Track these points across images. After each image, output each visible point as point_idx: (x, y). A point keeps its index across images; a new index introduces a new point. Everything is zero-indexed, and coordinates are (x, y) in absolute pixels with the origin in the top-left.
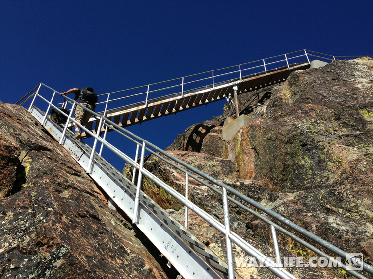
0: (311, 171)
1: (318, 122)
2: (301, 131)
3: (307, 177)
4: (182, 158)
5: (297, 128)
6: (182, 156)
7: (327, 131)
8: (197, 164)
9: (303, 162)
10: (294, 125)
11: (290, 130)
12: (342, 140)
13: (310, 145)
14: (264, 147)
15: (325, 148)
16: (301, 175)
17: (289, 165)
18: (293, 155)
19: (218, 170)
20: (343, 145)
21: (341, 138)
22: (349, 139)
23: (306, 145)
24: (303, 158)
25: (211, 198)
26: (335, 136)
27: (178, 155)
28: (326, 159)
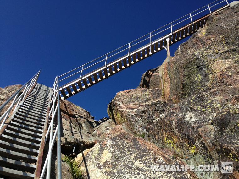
0: (200, 84)
1: (211, 47)
2: (197, 57)
3: (197, 89)
4: (128, 94)
5: (195, 55)
6: (128, 92)
7: (214, 52)
8: (135, 95)
9: (196, 79)
10: (193, 54)
11: (189, 58)
12: (222, 56)
13: (202, 65)
14: (174, 74)
15: (209, 65)
16: (194, 88)
17: (186, 84)
18: (190, 75)
19: (149, 97)
20: (223, 59)
21: (222, 55)
22: (227, 54)
23: (200, 66)
24: (197, 76)
25: (136, 116)
26: (218, 54)
27: (125, 93)
28: (209, 73)
